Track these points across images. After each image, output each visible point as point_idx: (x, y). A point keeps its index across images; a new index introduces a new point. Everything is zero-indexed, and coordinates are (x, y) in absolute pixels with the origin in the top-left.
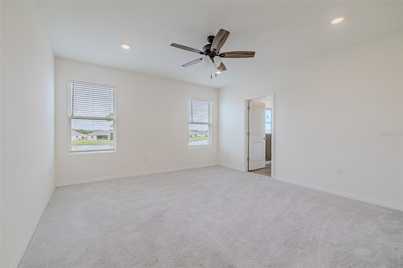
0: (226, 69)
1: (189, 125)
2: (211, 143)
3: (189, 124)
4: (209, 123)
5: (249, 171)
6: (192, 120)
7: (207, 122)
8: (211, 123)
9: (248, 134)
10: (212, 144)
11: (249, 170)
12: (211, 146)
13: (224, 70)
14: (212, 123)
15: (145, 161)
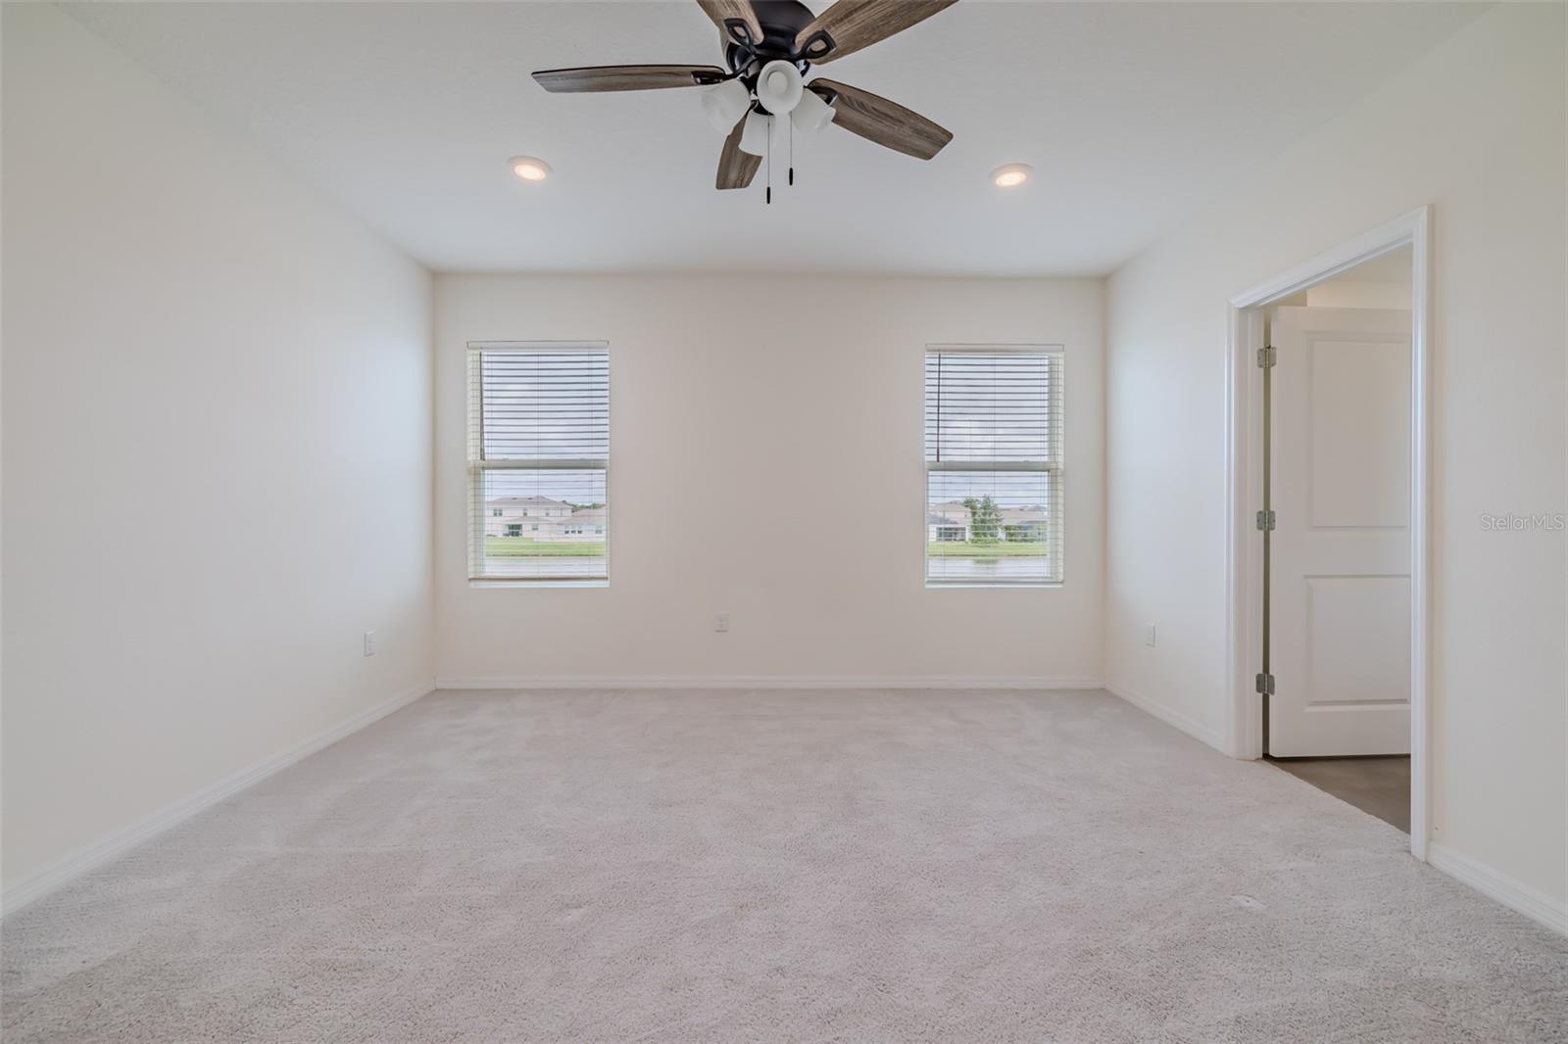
0: (950, 136)
1: (931, 479)
2: (1061, 570)
3: (931, 473)
4: (1054, 466)
5: (1267, 757)
6: (938, 455)
7: (1046, 459)
8: (1061, 466)
9: (1266, 521)
10: (1064, 576)
11: (1273, 752)
12: (1062, 582)
13: (943, 147)
14: (1065, 464)
15: (718, 631)
